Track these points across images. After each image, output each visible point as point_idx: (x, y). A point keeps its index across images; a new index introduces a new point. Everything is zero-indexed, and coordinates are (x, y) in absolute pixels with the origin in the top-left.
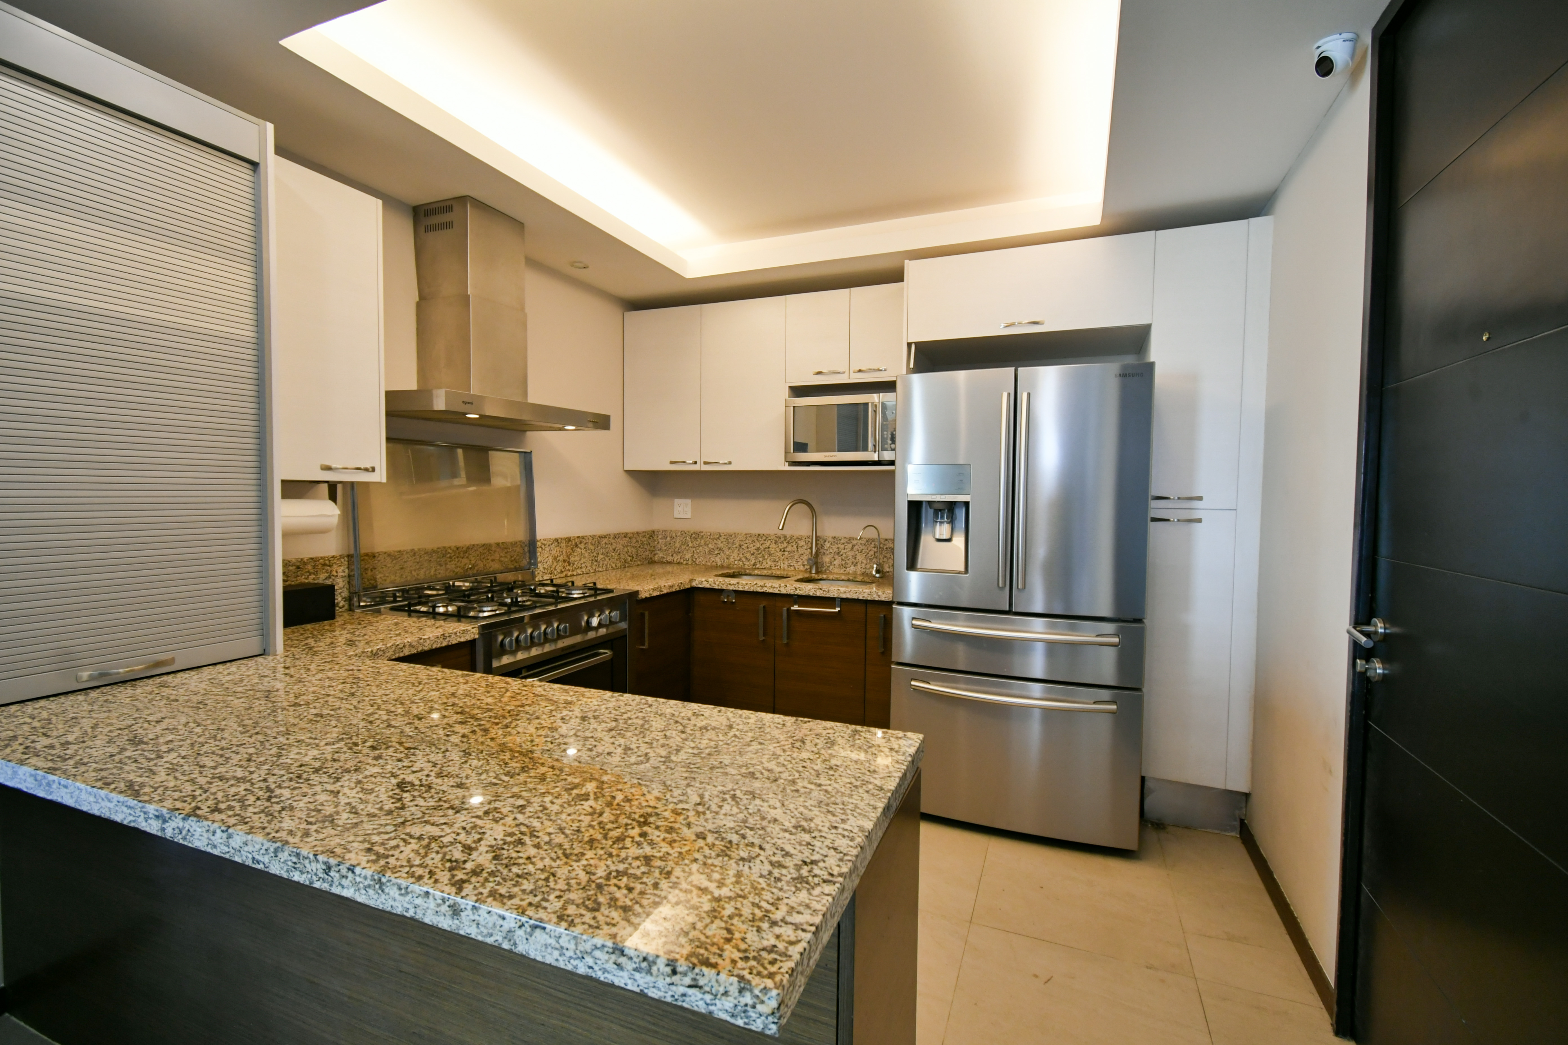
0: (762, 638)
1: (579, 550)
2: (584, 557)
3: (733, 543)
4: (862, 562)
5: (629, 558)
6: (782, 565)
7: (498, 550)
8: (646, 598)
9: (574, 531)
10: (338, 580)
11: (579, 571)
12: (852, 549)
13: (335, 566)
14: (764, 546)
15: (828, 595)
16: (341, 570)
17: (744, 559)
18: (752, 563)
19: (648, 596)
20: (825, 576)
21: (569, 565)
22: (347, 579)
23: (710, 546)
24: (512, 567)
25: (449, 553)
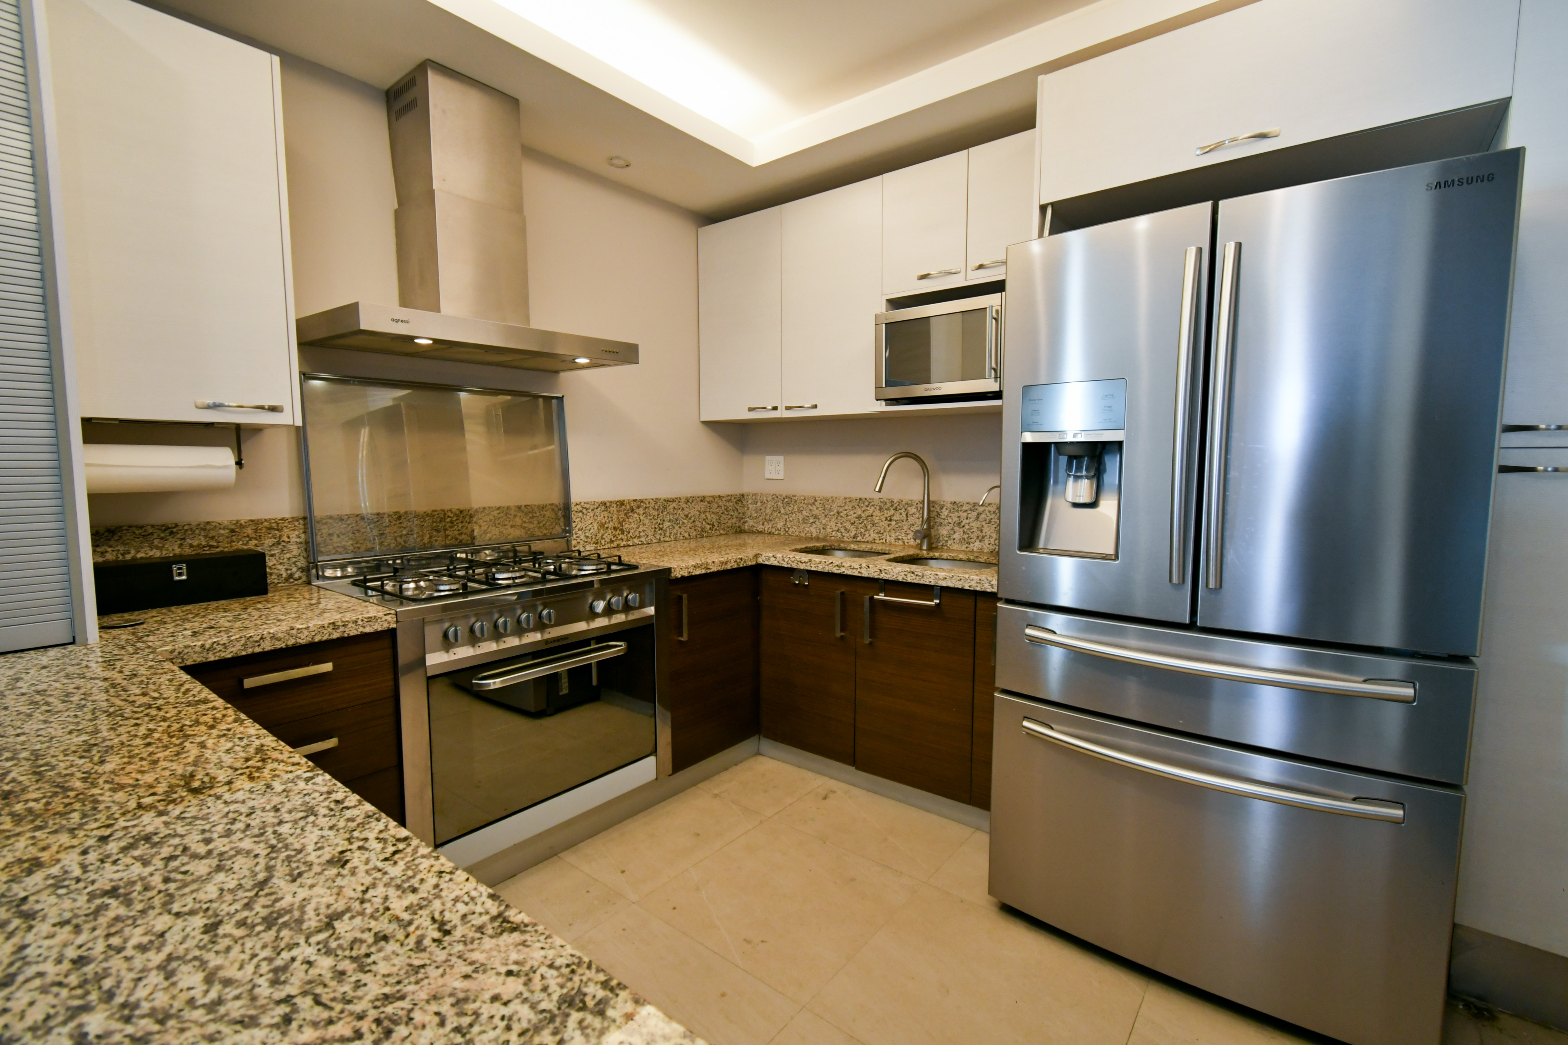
0: (839, 634)
1: (636, 515)
2: (644, 525)
3: (830, 510)
4: (991, 537)
5: (708, 527)
6: (888, 538)
7: (519, 514)
8: (683, 577)
9: (628, 493)
10: (292, 547)
11: (636, 541)
12: (977, 518)
13: (285, 530)
14: (867, 513)
15: (922, 582)
16: (294, 535)
17: (843, 530)
18: (852, 535)
19: (686, 575)
20: (937, 554)
21: (623, 533)
22: (304, 546)
23: (804, 513)
24: (540, 534)
25: (449, 517)
